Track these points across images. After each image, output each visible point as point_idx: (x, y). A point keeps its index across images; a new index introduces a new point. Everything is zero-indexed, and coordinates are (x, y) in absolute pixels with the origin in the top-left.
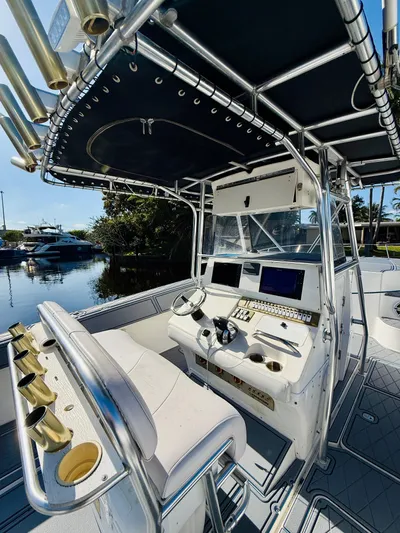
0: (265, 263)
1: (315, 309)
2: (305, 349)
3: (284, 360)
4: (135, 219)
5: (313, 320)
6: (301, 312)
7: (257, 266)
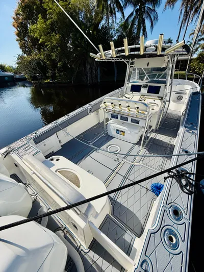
0: (149, 84)
1: (162, 96)
2: (160, 105)
3: (155, 108)
4: (42, 57)
5: (161, 98)
6: (158, 97)
7: (147, 85)
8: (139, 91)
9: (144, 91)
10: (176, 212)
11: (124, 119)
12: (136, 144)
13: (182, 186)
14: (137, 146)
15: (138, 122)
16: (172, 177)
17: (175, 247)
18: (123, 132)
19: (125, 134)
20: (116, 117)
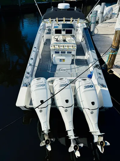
0: (66, 29)
8: (61, 33)
9: (63, 33)
10: (100, 74)
11: (63, 52)
12: (71, 64)
13: (98, 68)
14: (72, 65)
15: (71, 53)
16: (95, 67)
17: (102, 79)
18: (64, 60)
19: (65, 60)
20: (58, 53)
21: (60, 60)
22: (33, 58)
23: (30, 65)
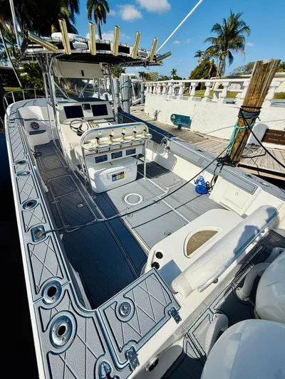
9: (88, 114)
11: (117, 155)
12: (136, 180)
15: (134, 151)
18: (122, 173)
19: (125, 174)
20: (105, 158)
21: (114, 176)
22: (34, 196)
23: (37, 233)
